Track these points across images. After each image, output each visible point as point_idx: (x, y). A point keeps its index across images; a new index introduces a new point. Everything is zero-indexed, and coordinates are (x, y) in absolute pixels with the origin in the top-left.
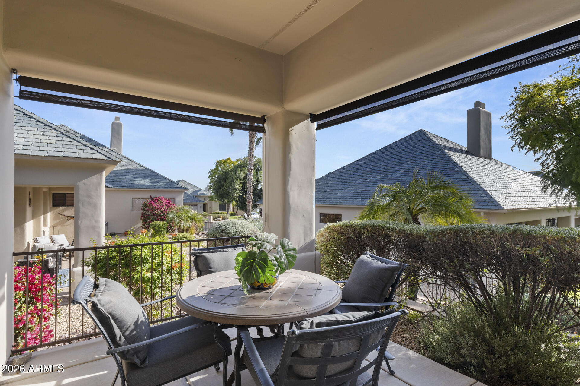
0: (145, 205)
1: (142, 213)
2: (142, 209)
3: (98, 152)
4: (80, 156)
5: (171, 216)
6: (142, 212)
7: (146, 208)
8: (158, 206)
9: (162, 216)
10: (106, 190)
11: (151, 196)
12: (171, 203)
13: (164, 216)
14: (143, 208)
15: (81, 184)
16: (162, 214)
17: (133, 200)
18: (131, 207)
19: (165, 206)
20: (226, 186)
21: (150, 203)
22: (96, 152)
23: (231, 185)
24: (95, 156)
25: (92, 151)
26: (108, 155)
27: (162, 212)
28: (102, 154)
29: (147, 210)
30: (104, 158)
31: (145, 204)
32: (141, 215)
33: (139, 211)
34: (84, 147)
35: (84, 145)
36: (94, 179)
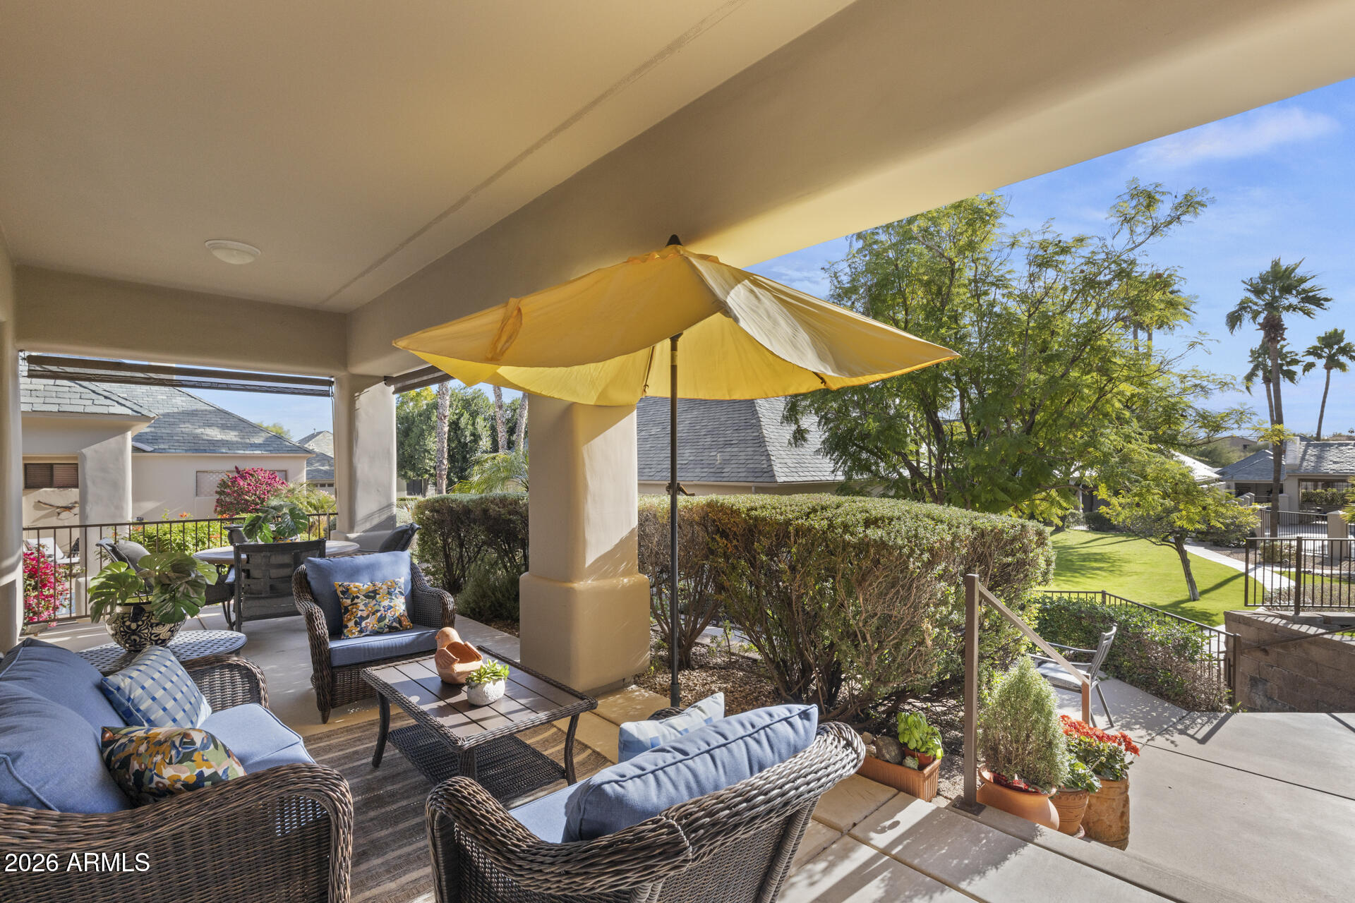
0: (223, 484)
1: (218, 500)
2: (217, 492)
3: (117, 402)
4: (87, 410)
5: (274, 502)
6: (218, 497)
7: (227, 490)
8: (249, 485)
9: (257, 504)
10: (133, 457)
11: (236, 468)
12: (277, 480)
13: (262, 503)
14: (219, 490)
15: (88, 451)
16: (258, 500)
17: (198, 474)
18: (195, 488)
19: (264, 486)
20: (410, 445)
21: (234, 480)
22: (116, 404)
23: (418, 443)
24: (112, 410)
25: (108, 402)
26: (136, 408)
27: (259, 498)
28: (124, 405)
29: (228, 494)
30: (130, 412)
31: (224, 482)
32: (215, 504)
33: (211, 495)
34: (94, 396)
35: (94, 392)
36: (112, 442)
